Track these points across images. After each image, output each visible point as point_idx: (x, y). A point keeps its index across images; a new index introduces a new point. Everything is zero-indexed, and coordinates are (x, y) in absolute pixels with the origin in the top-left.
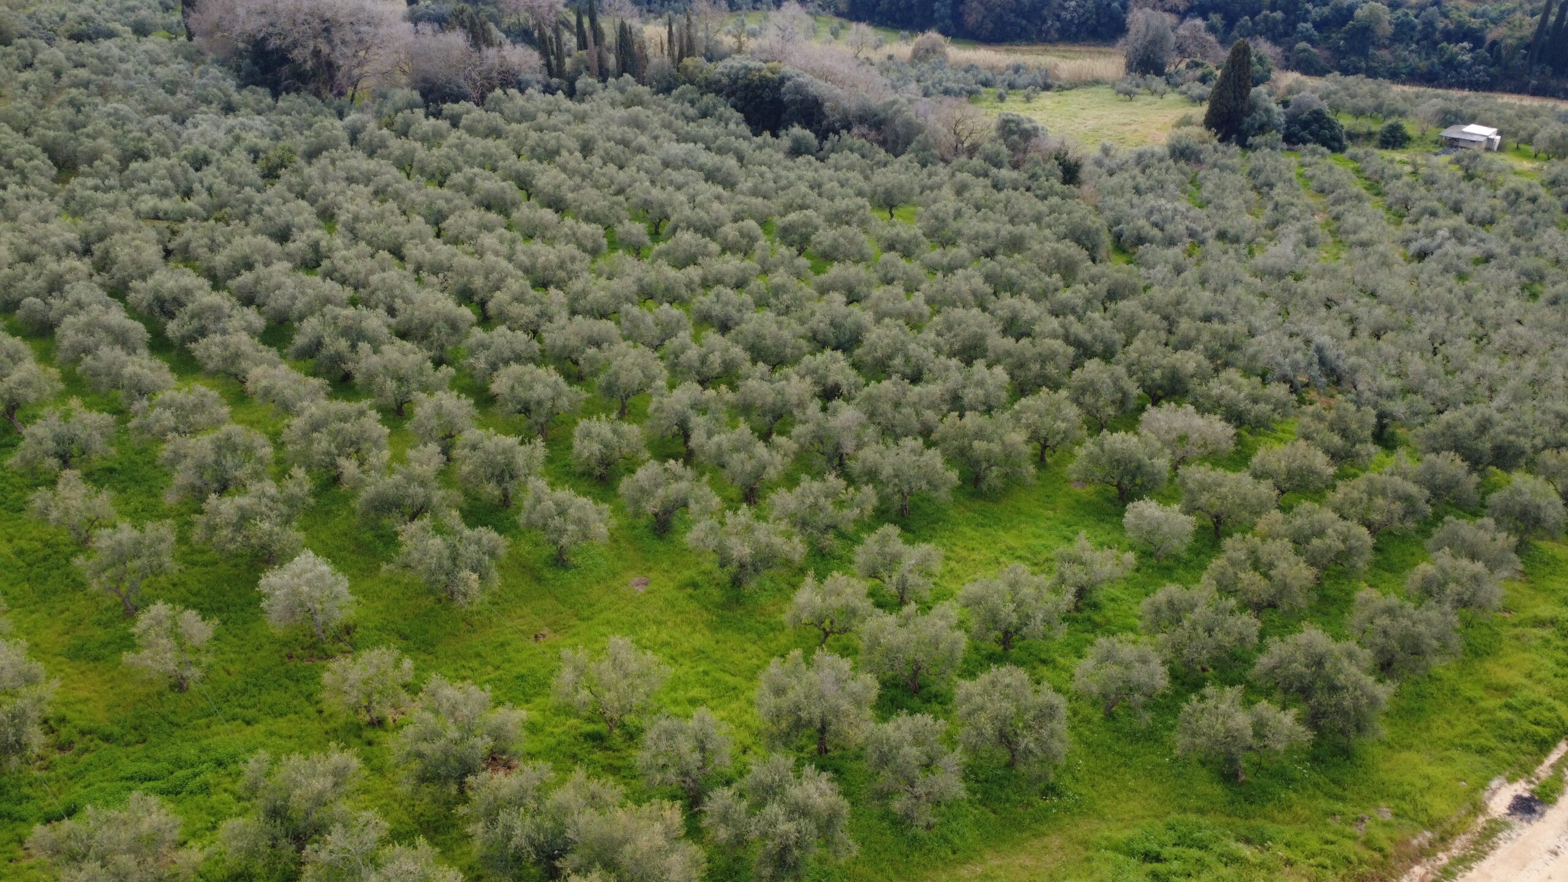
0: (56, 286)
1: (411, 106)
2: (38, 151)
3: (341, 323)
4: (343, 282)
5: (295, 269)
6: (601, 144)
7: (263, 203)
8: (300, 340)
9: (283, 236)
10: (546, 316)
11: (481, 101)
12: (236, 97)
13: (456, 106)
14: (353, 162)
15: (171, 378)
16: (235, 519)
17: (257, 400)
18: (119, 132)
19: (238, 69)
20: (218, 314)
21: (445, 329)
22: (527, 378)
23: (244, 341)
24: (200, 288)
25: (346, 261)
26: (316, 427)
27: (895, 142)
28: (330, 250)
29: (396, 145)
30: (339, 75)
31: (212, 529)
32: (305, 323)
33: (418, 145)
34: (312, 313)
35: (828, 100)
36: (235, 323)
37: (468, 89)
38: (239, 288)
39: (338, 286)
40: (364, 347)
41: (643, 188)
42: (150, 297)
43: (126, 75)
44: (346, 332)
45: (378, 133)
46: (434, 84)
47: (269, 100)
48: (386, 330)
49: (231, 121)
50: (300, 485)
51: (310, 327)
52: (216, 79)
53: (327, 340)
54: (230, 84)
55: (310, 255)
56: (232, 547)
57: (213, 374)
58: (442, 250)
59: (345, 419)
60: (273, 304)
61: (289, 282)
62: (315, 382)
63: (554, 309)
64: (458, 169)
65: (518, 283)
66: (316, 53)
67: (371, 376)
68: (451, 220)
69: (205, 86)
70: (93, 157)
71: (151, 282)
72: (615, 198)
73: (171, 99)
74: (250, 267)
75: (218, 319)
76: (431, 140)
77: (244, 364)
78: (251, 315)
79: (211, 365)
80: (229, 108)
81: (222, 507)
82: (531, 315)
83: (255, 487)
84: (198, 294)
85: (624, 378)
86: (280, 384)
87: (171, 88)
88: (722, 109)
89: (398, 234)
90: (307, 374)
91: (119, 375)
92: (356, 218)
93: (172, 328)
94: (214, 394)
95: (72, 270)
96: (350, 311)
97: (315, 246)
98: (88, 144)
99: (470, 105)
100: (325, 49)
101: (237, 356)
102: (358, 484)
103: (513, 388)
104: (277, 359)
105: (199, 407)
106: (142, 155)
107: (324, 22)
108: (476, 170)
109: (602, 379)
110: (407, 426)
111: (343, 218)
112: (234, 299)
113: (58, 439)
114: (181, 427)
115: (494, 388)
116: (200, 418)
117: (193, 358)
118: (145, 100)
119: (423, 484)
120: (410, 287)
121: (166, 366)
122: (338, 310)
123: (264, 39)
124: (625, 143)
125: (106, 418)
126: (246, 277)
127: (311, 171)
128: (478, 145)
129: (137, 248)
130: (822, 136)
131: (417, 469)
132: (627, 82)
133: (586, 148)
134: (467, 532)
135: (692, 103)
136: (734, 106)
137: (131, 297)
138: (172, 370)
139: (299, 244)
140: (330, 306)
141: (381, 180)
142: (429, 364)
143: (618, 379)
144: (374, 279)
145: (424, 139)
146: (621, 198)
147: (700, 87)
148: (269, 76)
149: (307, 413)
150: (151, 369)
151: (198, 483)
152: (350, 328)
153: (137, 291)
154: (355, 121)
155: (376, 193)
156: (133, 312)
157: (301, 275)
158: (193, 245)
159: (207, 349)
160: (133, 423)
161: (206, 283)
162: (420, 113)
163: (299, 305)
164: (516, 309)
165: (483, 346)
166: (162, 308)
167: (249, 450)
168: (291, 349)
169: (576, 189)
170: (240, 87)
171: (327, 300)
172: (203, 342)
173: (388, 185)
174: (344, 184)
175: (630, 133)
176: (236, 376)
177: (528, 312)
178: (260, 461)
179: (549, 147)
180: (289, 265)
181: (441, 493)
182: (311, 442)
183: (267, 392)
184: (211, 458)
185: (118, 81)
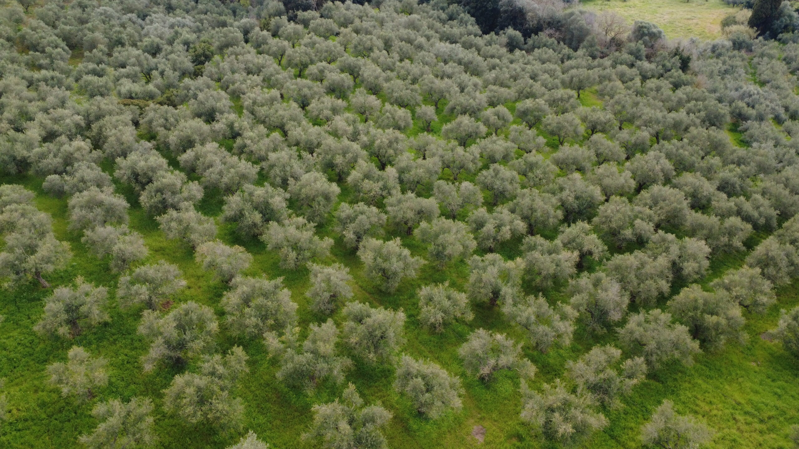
1: (279, 14)
2: (59, 41)
10: (386, 189)
18: (107, 26)
24: (162, 166)
25: (252, 139)
28: (241, 130)
33: (286, 43)
35: (529, 11)
38: (185, 163)
41: (430, 79)
42: (129, 172)
44: (257, 207)
53: (246, 213)
55: (229, 134)
60: (208, 178)
63: (390, 183)
70: (93, 46)
71: (129, 160)
74: (191, 145)
76: (294, 39)
77: (192, 236)
78: (194, 187)
84: (160, 172)
88: (463, 15)
89: (283, 117)
92: (255, 103)
93: (144, 199)
95: (79, 149)
97: (231, 127)
98: (90, 35)
126: (190, 154)
139: (221, 124)
153: (122, 167)
158: (155, 124)
159: (167, 222)
166: (136, 179)
183: (210, 265)
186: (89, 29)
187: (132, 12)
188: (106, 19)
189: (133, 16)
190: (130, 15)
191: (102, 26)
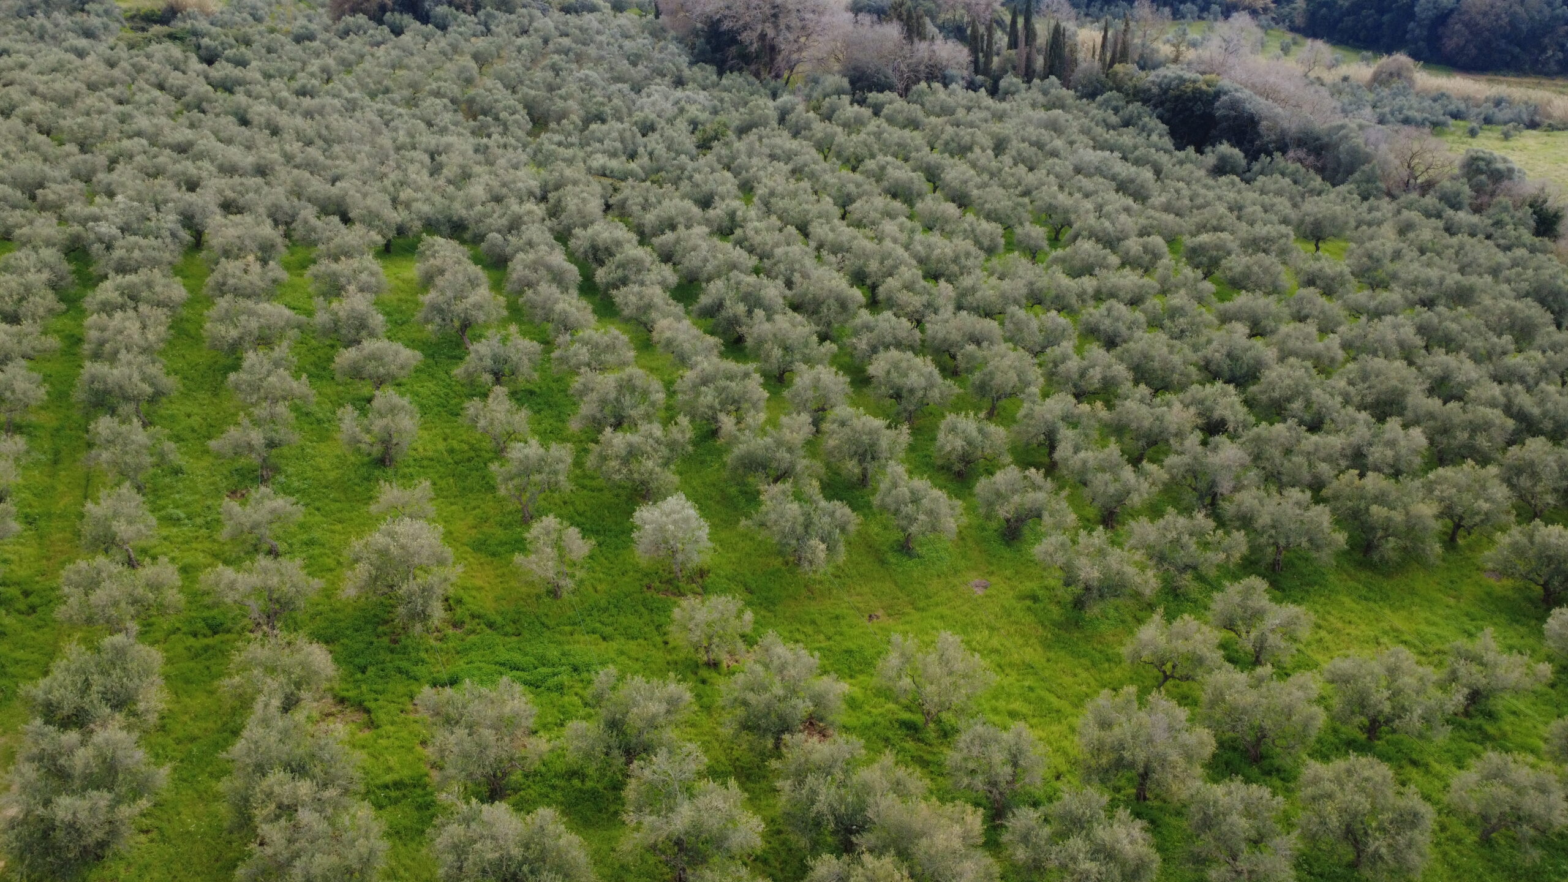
0: (514, 225)
1: (839, 92)
2: (520, 107)
3: (743, 288)
4: (751, 251)
5: (712, 234)
6: (1015, 144)
7: (694, 170)
8: (704, 300)
9: (706, 203)
10: (932, 307)
11: (905, 93)
12: (687, 72)
13: (880, 95)
14: (778, 141)
15: (592, 318)
16: (624, 453)
17: (659, 349)
18: (586, 96)
19: (693, 47)
20: (639, 266)
21: (835, 306)
22: (904, 365)
23: (657, 294)
24: (629, 242)
25: (757, 231)
26: (705, 382)
27: (1336, 171)
28: (745, 220)
29: (819, 128)
30: (780, 58)
31: (604, 458)
32: (711, 285)
33: (839, 129)
34: (719, 277)
35: (1266, 118)
36: (653, 276)
37: (894, 79)
38: (661, 245)
39: (745, 254)
40: (759, 313)
41: (1050, 193)
42: (587, 244)
43: (600, 46)
44: (745, 298)
45: (805, 115)
46: (864, 73)
47: (715, 77)
48: (781, 301)
49: (679, 93)
50: (683, 432)
51: (715, 289)
52: (673, 54)
53: (728, 303)
54: (684, 60)
55: (726, 223)
56: (617, 477)
57: (627, 320)
58: (845, 232)
59: (731, 378)
60: (687, 264)
61: (704, 246)
62: (712, 340)
63: (940, 301)
64: (873, 156)
65: (910, 272)
66: (763, 36)
67: (760, 342)
68: (858, 204)
69: (662, 61)
70: (563, 115)
71: (590, 231)
72: (1020, 200)
73: (632, 70)
74: (673, 227)
75: (639, 271)
76: (852, 126)
77: (654, 315)
78: (667, 271)
79: (626, 312)
80: (679, 82)
81: (615, 441)
82: (918, 305)
83: (644, 427)
84: (627, 246)
85: (999, 379)
86: (682, 337)
87: (634, 60)
88: (1147, 119)
89: (807, 212)
90: (705, 332)
91: (552, 310)
92: (772, 194)
93: (601, 275)
94: (625, 338)
95: (530, 212)
96: (752, 279)
97: (732, 215)
98: (560, 104)
99: (894, 95)
100: (771, 33)
101: (649, 306)
102: (733, 441)
103: (888, 372)
104: (682, 314)
105: (611, 348)
106: (601, 118)
107: (774, 7)
108: (889, 158)
109: (977, 377)
110: (786, 393)
111: (760, 192)
112: (655, 255)
113: (495, 359)
114: (594, 364)
115: (871, 370)
116: (609, 358)
117: (613, 304)
118: (612, 69)
119: (790, 450)
120: (809, 262)
121: (590, 307)
122: (742, 277)
123: (719, 21)
124: (1039, 145)
125: (535, 346)
126: (669, 236)
127: (740, 146)
128: (895, 134)
129: (584, 200)
130: (1252, 155)
131: (787, 435)
132: (1052, 85)
133: (1000, 147)
134: (823, 503)
135: (1116, 110)
136: (1160, 117)
137: (572, 243)
138: (594, 311)
139: (718, 211)
140: (736, 272)
141: (800, 160)
142: (815, 338)
143: (992, 379)
144: (779, 251)
145: (846, 125)
146: (1026, 200)
147: (1127, 95)
148: (718, 56)
149: (699, 368)
150: (578, 309)
151: (599, 415)
152: (750, 294)
153: (578, 238)
154: (786, 102)
155: (793, 172)
156: (571, 256)
157: (716, 240)
158: (630, 202)
159: (626, 297)
160: (556, 354)
161: (634, 237)
162: (846, 99)
163: (709, 267)
164: (905, 297)
165: (869, 328)
166: (595, 255)
167: (645, 393)
168: (695, 307)
169: (983, 186)
170: (692, 64)
171: (734, 266)
172: (623, 290)
173: (805, 165)
174: (767, 160)
175: (1046, 135)
176: (645, 325)
177: (916, 301)
178: (653, 404)
179: (963, 143)
180: (706, 230)
181: (805, 462)
182: (698, 394)
183: (669, 343)
184: (613, 395)
185: (592, 51)
186: (561, 97)
187: (625, 82)
188: (587, 85)
189: (625, 87)
190: (620, 85)
191: (579, 94)
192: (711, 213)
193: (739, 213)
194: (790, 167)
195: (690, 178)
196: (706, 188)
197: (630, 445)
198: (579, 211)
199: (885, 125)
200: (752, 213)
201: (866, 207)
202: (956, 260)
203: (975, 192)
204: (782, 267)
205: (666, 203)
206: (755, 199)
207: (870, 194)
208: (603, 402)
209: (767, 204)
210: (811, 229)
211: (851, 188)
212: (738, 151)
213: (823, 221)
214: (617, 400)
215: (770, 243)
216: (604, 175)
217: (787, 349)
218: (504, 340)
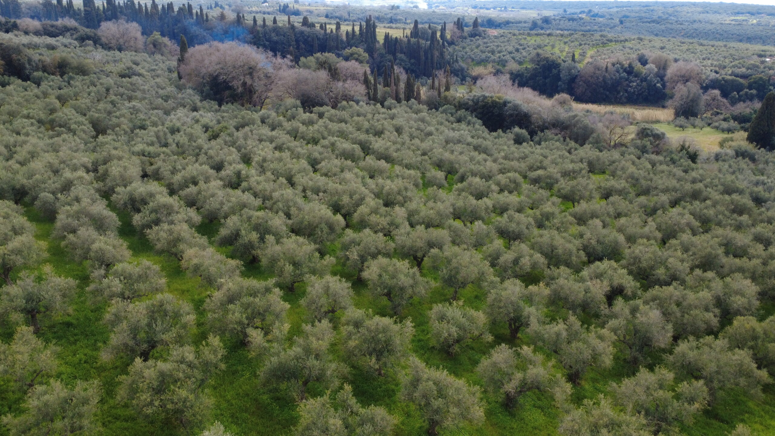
0: (67, 187)
2: (86, 122)
3: (254, 221)
4: (255, 195)
5: (225, 186)
6: (407, 130)
7: (209, 149)
8: (224, 232)
9: (218, 167)
10: (394, 225)
11: (334, 107)
12: (199, 104)
13: (321, 108)
15: (128, 253)
16: (156, 384)
17: (189, 274)
19: (202, 92)
20: (169, 210)
21: (326, 230)
22: (390, 268)
23: (184, 231)
24: (161, 193)
25: (258, 183)
26: (231, 299)
28: (248, 177)
29: (287, 125)
30: (255, 96)
31: (134, 391)
32: (228, 220)
34: (234, 214)
35: (534, 114)
36: (181, 216)
37: (327, 100)
38: (186, 196)
39: (252, 198)
40: (270, 238)
41: (439, 152)
42: (126, 198)
43: (144, 91)
44: (256, 228)
45: (277, 119)
46: (309, 97)
47: (217, 106)
48: (285, 228)
49: (195, 114)
50: (215, 352)
51: (233, 222)
52: (190, 95)
53: (243, 232)
54: (197, 98)
55: (234, 180)
56: (149, 411)
57: (160, 253)
58: (320, 180)
59: (253, 294)
60: (207, 207)
61: (220, 193)
62: (233, 263)
63: (398, 220)
64: (324, 138)
65: (371, 202)
66: (244, 84)
67: (274, 261)
68: (323, 164)
69: (183, 98)
71: (128, 188)
72: (423, 157)
73: (164, 104)
74: (195, 183)
75: (169, 214)
76: (307, 124)
77: (182, 246)
78: (192, 213)
79: (159, 246)
80: (195, 109)
81: (147, 373)
82: (385, 223)
83: (176, 352)
84: (158, 197)
86: (207, 262)
87: (166, 98)
88: (470, 118)
89: (290, 170)
90: (227, 257)
91: (89, 250)
92: (264, 160)
93: (137, 219)
94: (157, 267)
96: (261, 213)
97: (238, 174)
98: (115, 121)
99: (329, 108)
100: (249, 82)
101: (178, 240)
102: (263, 353)
103: (380, 276)
104: (206, 244)
105: (143, 277)
106: (143, 127)
107: (250, 68)
108: (335, 138)
109: (444, 272)
110: (303, 302)
111: (256, 159)
112: (182, 202)
113: (29, 298)
114: (127, 293)
115: (365, 274)
116: (142, 286)
117: (147, 240)
118: (151, 103)
120: (300, 201)
121: (125, 244)
122: (251, 213)
123: (217, 76)
124: (420, 130)
125: (72, 282)
126: (192, 189)
127: (240, 134)
128: (334, 127)
129: (125, 168)
130: (532, 133)
132: (413, 104)
133: (398, 132)
134: (362, 411)
135: (452, 115)
136: (476, 116)
137: (114, 197)
138: (130, 247)
139: (228, 172)
140: (246, 210)
141: (279, 141)
142: (317, 254)
143: (457, 273)
144: (276, 195)
145: (303, 123)
146: (426, 157)
147: (455, 107)
148: (218, 96)
149: (225, 288)
150: (114, 247)
151: (131, 343)
152: (260, 225)
153: (118, 194)
154: (264, 114)
155: (276, 148)
156: (111, 206)
157: (230, 191)
158: (162, 170)
159: (157, 234)
160: (92, 287)
161: (164, 190)
162: (301, 110)
163: (225, 208)
164: (374, 219)
165: (353, 242)
166: (132, 205)
167: (177, 315)
168: (217, 238)
169: (397, 150)
170: (201, 101)
171: (244, 206)
172: (155, 228)
173: (283, 144)
174: (258, 142)
176: (176, 255)
177: (384, 222)
178: (184, 327)
179: (377, 129)
180: (221, 183)
182: (227, 311)
183: (197, 269)
184: (144, 322)
185: (139, 94)
188: (135, 111)
192: (223, 173)
193: (243, 172)
194: (274, 145)
195: (206, 154)
196: (218, 159)
197: (162, 374)
198: (121, 176)
199: (328, 122)
200: (253, 172)
201: (329, 166)
202: (399, 193)
203: (395, 154)
204: (280, 205)
205: (190, 167)
206: (253, 164)
207: (330, 159)
208: (134, 330)
209: (262, 167)
210: (295, 179)
211: (316, 155)
212: (238, 138)
213: (303, 174)
214: (149, 325)
215: (269, 189)
216: (144, 155)
217: (296, 264)
218: (39, 279)
